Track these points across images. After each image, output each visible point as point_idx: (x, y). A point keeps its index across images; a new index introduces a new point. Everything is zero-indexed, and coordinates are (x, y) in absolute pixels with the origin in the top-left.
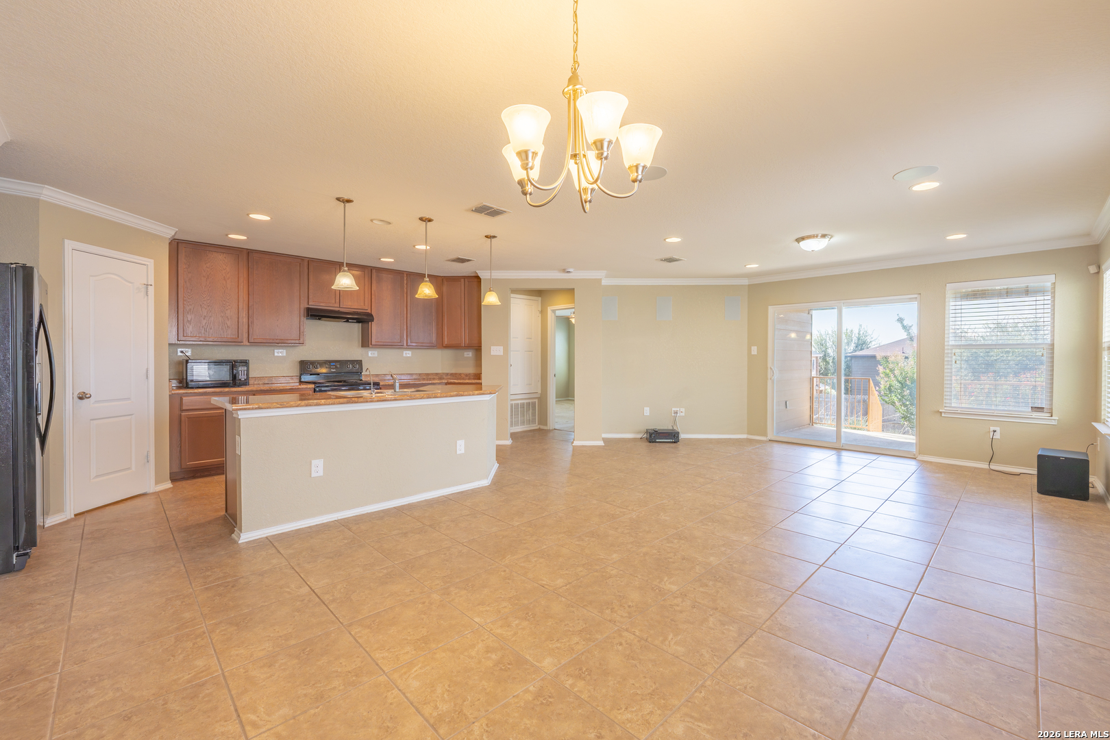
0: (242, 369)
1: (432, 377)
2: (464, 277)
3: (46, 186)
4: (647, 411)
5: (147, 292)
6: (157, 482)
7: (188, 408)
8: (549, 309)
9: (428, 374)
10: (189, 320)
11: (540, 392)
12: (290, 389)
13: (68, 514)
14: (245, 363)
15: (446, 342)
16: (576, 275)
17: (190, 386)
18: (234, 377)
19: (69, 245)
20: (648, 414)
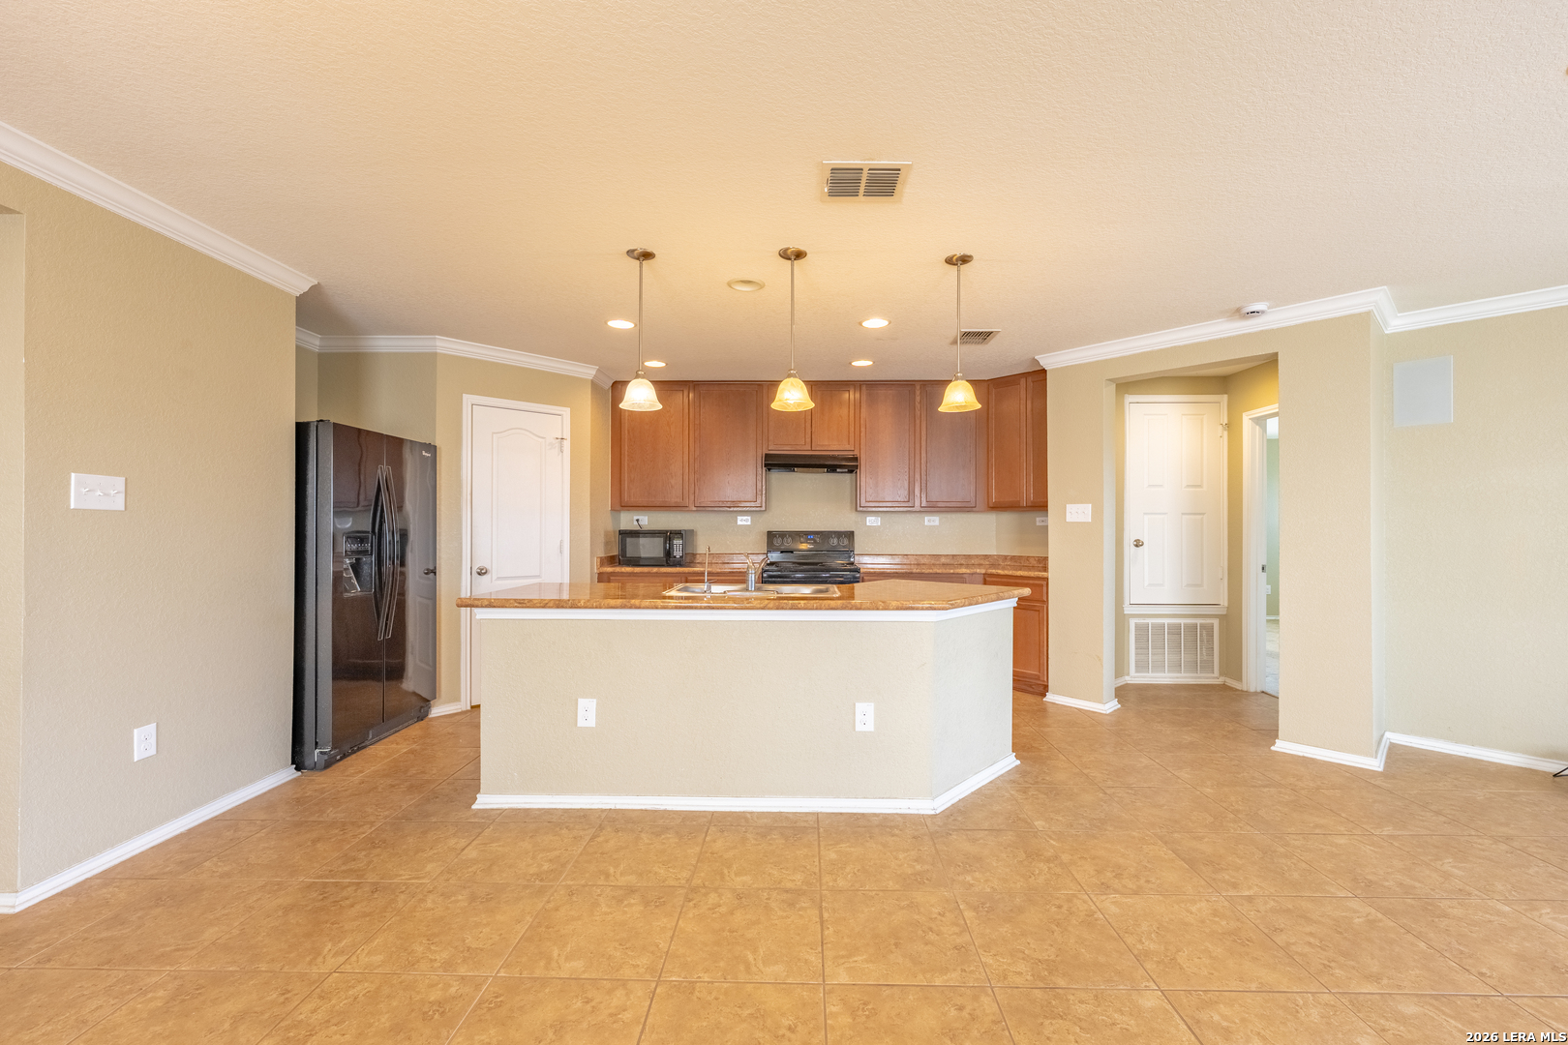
0: (677, 542)
1: (976, 561)
2: (1027, 375)
3: (436, 336)
5: (561, 447)
8: (1247, 417)
9: (969, 557)
10: (632, 479)
11: (1224, 602)
12: (730, 572)
13: (464, 704)
14: (686, 534)
15: (994, 499)
18: (668, 553)
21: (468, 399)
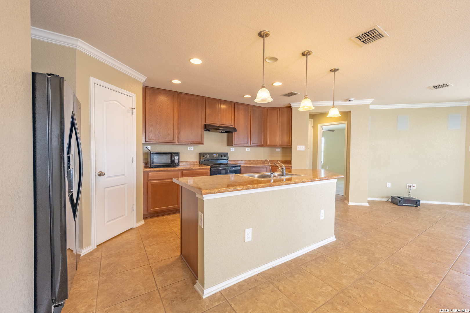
0: (176, 157)
2: (279, 108)
3: (79, 39)
4: (389, 185)
5: (133, 113)
6: (138, 221)
7: (151, 179)
8: (319, 126)
10: (151, 130)
13: (93, 247)
14: (178, 154)
15: (269, 143)
16: (355, 102)
17: (152, 167)
18: (172, 161)
19: (93, 80)
20: (390, 187)
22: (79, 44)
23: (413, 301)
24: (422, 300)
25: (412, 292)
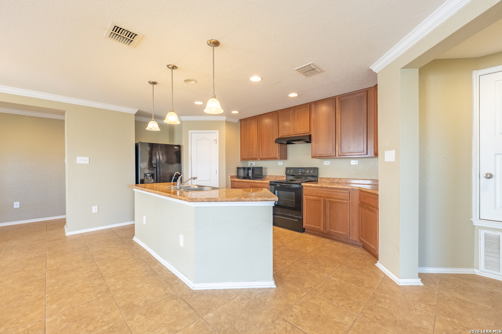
21: (190, 132)
22: (182, 118)
23: (57, 312)
24: (51, 319)
25: (64, 318)
